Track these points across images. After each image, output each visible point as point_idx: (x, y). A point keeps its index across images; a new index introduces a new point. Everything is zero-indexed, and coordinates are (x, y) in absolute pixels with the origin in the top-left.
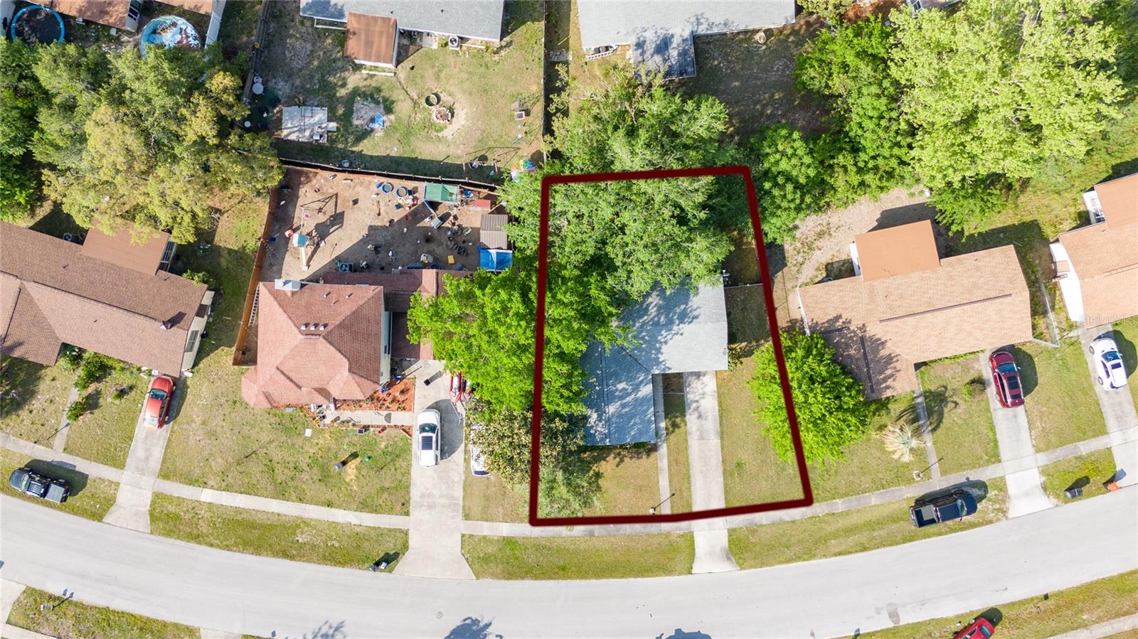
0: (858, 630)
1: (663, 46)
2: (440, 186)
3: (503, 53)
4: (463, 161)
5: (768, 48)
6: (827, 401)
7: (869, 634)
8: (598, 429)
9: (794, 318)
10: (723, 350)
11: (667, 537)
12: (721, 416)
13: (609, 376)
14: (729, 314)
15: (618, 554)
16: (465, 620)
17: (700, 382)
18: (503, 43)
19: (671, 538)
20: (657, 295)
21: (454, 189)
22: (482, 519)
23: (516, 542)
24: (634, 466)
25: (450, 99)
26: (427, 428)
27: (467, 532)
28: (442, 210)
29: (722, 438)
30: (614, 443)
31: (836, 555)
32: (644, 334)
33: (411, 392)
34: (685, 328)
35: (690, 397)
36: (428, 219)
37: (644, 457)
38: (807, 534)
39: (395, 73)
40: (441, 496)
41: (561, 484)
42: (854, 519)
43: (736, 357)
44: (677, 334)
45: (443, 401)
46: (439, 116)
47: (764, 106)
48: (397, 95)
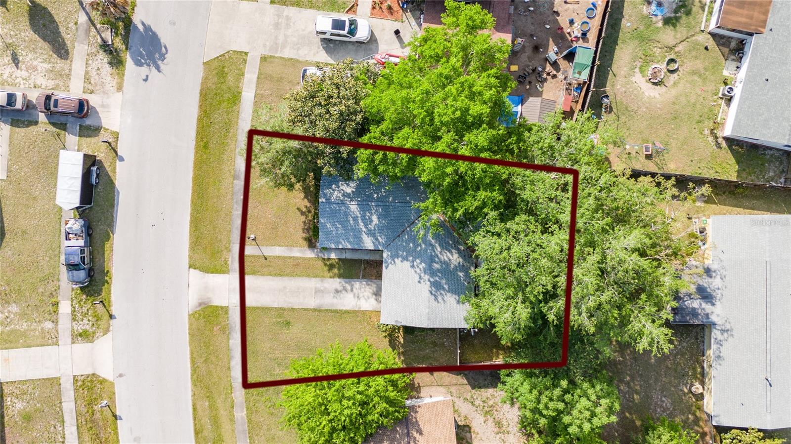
0: (121, 419)
1: (705, 294)
2: (590, 63)
3: (711, 139)
4: (608, 89)
5: (685, 394)
6: (343, 418)
7: (117, 428)
8: (336, 192)
9: (422, 390)
10: (399, 320)
11: (226, 248)
12: (336, 311)
13: (386, 208)
14: (432, 330)
15: (215, 200)
16: (165, 47)
17: (370, 295)
18: (720, 140)
19: (224, 252)
20: (459, 263)
21: (585, 76)
22: (260, 74)
23: (235, 104)
24: (297, 225)
25: (672, 83)
26: (353, 27)
27: (249, 58)
28: (563, 64)
29: (315, 310)
30: (321, 207)
31: (193, 405)
32: (423, 246)
33: (389, 16)
34: (426, 287)
35: (357, 284)
36: (556, 49)
37: (304, 235)
38: (217, 380)
39: (703, 31)
40: (286, 36)
41: (285, 144)
42: (226, 426)
43: (391, 333)
44: (420, 278)
45: (377, 47)
46: (656, 70)
47: (628, 384)
48: (681, 31)
